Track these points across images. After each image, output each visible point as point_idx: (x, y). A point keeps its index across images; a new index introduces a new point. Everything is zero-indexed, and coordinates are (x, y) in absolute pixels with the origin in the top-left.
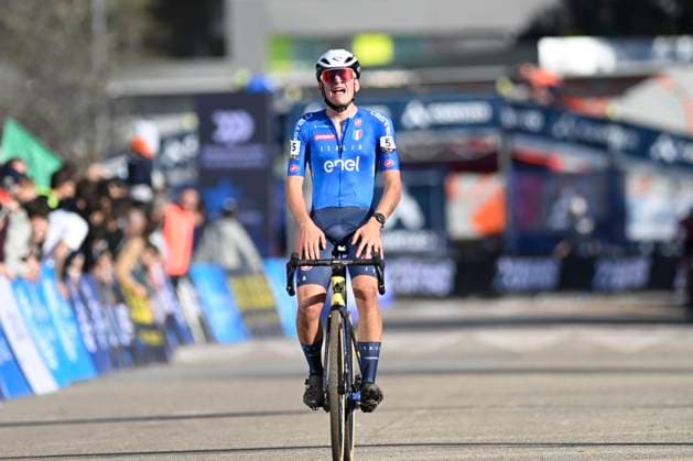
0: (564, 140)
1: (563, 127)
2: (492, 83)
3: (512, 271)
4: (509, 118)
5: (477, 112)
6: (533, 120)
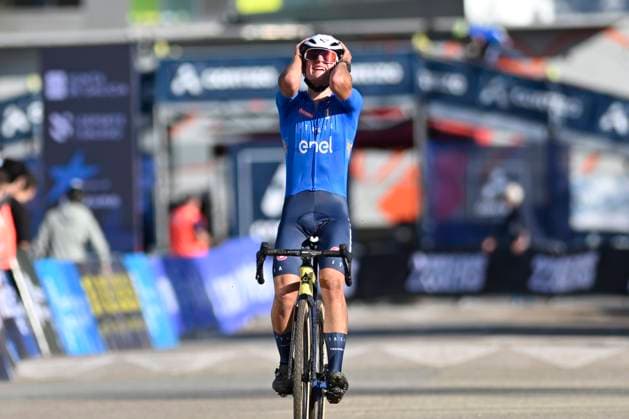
0: (493, 108)
1: (491, 93)
2: (406, 37)
3: (428, 268)
4: (426, 80)
5: (389, 73)
6: (455, 84)
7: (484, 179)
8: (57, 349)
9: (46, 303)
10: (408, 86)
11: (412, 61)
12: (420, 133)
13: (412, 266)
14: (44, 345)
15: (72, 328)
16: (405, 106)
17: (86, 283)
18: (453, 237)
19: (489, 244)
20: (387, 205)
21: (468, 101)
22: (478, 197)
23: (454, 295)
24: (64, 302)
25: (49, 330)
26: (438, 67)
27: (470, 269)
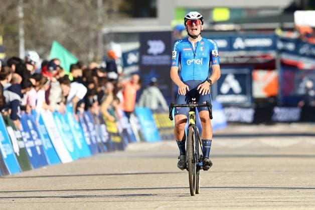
0: (304, 55)
1: (304, 50)
2: (273, 30)
3: (280, 112)
4: (280, 45)
5: (267, 42)
6: (291, 46)
7: (301, 81)
8: (143, 139)
9: (139, 123)
10: (273, 47)
11: (275, 38)
12: (278, 64)
13: (274, 112)
14: (138, 138)
15: (149, 132)
16: (273, 54)
17: (154, 116)
18: (289, 101)
19: (301, 103)
20: (266, 89)
21: (295, 53)
22: (298, 87)
23: (289, 122)
24: (146, 123)
25: (140, 133)
26: (285, 40)
27: (294, 113)
